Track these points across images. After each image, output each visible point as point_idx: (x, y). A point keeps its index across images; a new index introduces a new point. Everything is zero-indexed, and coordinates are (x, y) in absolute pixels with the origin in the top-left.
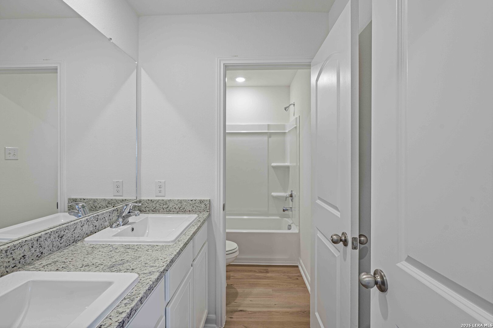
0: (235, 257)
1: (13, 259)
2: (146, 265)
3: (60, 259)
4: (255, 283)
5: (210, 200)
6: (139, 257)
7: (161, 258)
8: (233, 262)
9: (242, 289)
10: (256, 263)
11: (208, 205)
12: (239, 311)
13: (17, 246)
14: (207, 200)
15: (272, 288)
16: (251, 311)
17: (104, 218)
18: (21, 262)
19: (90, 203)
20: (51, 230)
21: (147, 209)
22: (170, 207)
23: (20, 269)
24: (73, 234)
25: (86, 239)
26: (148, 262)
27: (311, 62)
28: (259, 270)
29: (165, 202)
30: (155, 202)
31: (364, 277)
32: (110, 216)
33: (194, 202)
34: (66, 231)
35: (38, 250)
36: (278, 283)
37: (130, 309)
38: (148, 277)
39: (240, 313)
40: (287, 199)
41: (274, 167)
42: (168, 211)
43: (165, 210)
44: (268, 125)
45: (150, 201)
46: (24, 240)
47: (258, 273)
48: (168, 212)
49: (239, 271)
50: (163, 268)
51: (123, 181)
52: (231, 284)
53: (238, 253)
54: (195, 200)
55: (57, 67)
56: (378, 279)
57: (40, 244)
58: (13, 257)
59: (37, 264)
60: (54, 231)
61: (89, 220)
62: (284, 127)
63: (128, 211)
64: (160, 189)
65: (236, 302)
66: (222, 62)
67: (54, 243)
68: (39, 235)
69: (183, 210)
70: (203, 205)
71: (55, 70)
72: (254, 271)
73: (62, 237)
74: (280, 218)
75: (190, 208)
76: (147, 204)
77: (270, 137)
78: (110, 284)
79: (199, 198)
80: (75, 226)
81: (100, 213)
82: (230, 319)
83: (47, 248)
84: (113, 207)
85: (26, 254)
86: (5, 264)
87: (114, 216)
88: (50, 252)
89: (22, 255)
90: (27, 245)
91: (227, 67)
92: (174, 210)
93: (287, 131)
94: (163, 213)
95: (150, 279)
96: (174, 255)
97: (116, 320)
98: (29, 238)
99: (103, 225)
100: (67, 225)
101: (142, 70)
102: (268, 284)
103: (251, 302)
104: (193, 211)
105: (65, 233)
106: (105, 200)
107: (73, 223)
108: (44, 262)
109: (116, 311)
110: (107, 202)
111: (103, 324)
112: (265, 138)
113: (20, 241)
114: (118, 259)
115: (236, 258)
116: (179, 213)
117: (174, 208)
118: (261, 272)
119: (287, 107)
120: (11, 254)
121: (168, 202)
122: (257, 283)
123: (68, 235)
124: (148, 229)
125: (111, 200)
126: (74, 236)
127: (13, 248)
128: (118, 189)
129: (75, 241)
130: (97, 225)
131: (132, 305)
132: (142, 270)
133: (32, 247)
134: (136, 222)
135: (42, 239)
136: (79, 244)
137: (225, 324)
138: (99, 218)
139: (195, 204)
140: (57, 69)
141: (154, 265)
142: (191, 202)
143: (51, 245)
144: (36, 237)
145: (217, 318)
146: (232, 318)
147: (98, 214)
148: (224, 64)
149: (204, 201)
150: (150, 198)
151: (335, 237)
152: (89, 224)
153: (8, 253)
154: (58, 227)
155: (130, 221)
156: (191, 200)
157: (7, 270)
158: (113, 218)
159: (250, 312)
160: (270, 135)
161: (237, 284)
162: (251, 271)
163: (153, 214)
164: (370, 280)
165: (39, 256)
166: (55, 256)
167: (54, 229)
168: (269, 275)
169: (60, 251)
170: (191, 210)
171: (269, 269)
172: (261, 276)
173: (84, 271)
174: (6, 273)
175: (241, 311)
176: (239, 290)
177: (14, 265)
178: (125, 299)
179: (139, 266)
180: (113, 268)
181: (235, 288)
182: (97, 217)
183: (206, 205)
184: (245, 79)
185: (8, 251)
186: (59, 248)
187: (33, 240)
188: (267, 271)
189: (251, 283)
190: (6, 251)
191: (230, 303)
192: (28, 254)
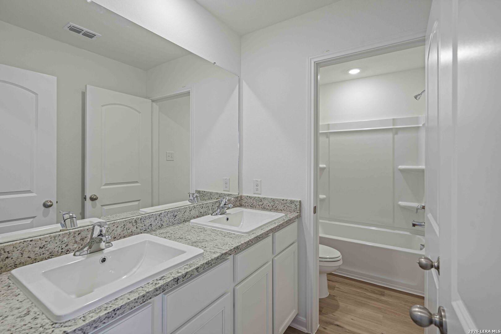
0: (337, 266)
1: (145, 225)
2: (216, 247)
3: (170, 231)
4: (363, 302)
5: (300, 201)
6: (216, 240)
7: (230, 244)
8: (335, 271)
9: (345, 304)
10: (370, 280)
11: (299, 206)
12: (336, 325)
13: (147, 217)
14: (297, 201)
15: (383, 314)
16: (349, 330)
17: (208, 207)
18: (149, 228)
19: (208, 195)
20: (169, 210)
21: (247, 204)
22: (264, 204)
23: (148, 233)
24: (184, 215)
25: (192, 221)
26: (219, 244)
27: (425, 36)
28: (373, 290)
29: (261, 200)
30: (252, 199)
31: (417, 309)
32: (213, 206)
33: (285, 202)
34: (179, 213)
35: (159, 222)
36: (393, 311)
37: (186, 272)
38: (211, 255)
39: (336, 327)
40: (419, 211)
41: (402, 171)
42: (262, 207)
43: (260, 207)
44: (394, 119)
45: (248, 198)
46: (151, 214)
47: (369, 292)
48: (263, 209)
49: (347, 284)
50: (225, 251)
51: (229, 179)
52: (334, 295)
53: (342, 263)
54: (286, 200)
55: (190, 91)
56: (437, 318)
57: (161, 219)
58: (145, 224)
59: (158, 232)
60: (170, 211)
61: (195, 206)
62: (417, 120)
63: (224, 203)
64: (257, 188)
65: (334, 315)
66: (312, 61)
67: (170, 219)
68: (161, 212)
69: (275, 209)
70: (293, 206)
71: (188, 93)
72: (366, 289)
73: (175, 216)
74: (410, 234)
75: (281, 207)
76: (246, 200)
77: (396, 133)
78: (184, 252)
79: (290, 199)
80: (185, 210)
81: (205, 202)
82: (323, 329)
83: (165, 222)
84: (217, 199)
85: (152, 224)
86: (140, 228)
87: (215, 206)
88: (167, 225)
89: (150, 224)
90: (153, 218)
91: (318, 65)
92: (268, 207)
93: (421, 125)
94: (259, 209)
95: (211, 257)
96: (241, 243)
97: (174, 276)
98: (154, 213)
99: (207, 213)
100: (180, 208)
101: (244, 83)
102: (379, 309)
103: (351, 320)
104: (284, 210)
105: (178, 214)
106: (217, 193)
107: (184, 207)
108: (162, 231)
109: (177, 270)
110: (218, 195)
111: (166, 276)
112: (390, 135)
113: (149, 214)
114: (201, 239)
115: (339, 268)
116: (272, 210)
117: (268, 206)
118: (374, 293)
119: (419, 95)
120: (144, 221)
121: (263, 200)
122: (366, 303)
123: (180, 215)
124: (242, 221)
125: (222, 194)
126: (184, 217)
127: (145, 218)
128: (227, 185)
129: (185, 221)
130: (202, 211)
131: (188, 270)
132: (211, 249)
133: (156, 220)
134: (232, 213)
135: (162, 215)
136: (187, 223)
137: (316, 331)
138: (204, 206)
139: (286, 203)
140: (190, 92)
141: (221, 248)
142: (282, 201)
143: (168, 221)
144: (158, 213)
145: (307, 322)
146: (326, 329)
147: (203, 203)
148: (315, 62)
149: (295, 202)
150: (249, 195)
151: (423, 261)
152: (196, 210)
153: (142, 221)
154: (173, 209)
155: (227, 212)
156: (283, 199)
157: (141, 231)
158: (215, 208)
159: (347, 331)
160: (396, 131)
161: (340, 297)
162: (361, 288)
163: (251, 210)
164: (423, 316)
165: (160, 226)
166: (170, 229)
167: (170, 210)
168: (383, 298)
169: (174, 226)
170: (282, 209)
171: (386, 292)
172: (372, 297)
173: (178, 241)
174: (140, 233)
175: (338, 325)
176: (341, 304)
177: (145, 229)
178: (187, 265)
179: (211, 246)
180: (194, 244)
181: (337, 301)
182: (202, 205)
183: (296, 206)
184: (360, 70)
185: (142, 220)
186: (173, 224)
187: (156, 214)
188: (383, 293)
189: (357, 300)
190: (141, 219)
191: (327, 313)
192: (154, 224)
